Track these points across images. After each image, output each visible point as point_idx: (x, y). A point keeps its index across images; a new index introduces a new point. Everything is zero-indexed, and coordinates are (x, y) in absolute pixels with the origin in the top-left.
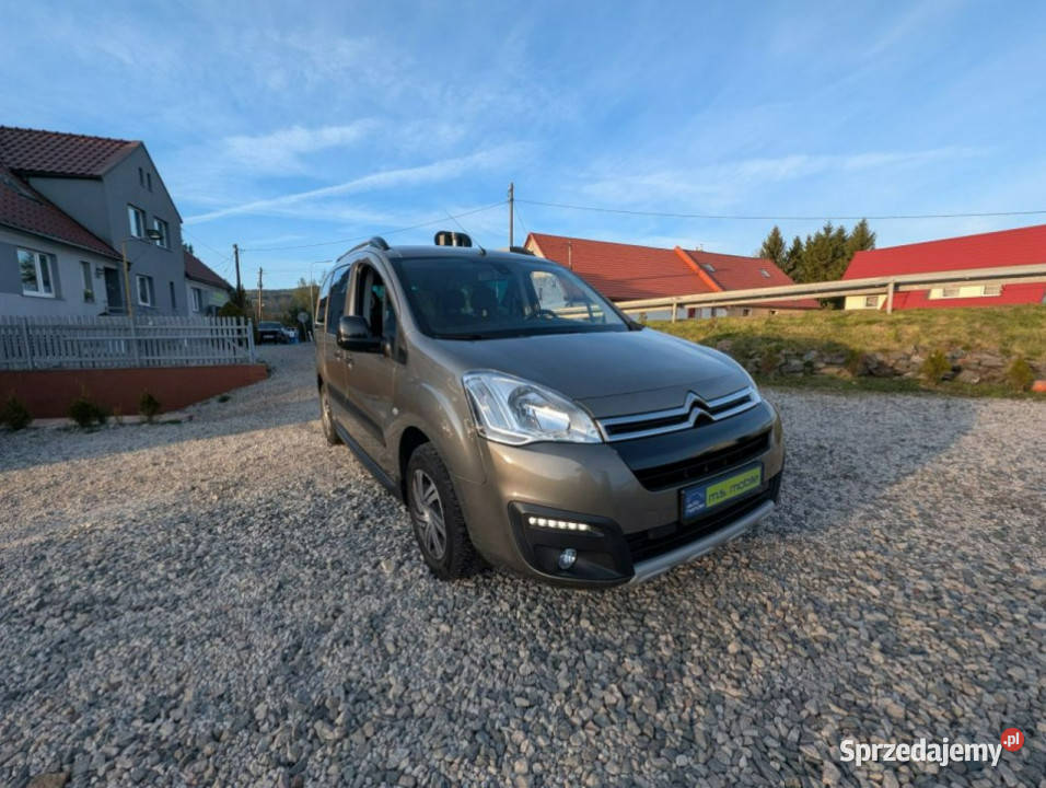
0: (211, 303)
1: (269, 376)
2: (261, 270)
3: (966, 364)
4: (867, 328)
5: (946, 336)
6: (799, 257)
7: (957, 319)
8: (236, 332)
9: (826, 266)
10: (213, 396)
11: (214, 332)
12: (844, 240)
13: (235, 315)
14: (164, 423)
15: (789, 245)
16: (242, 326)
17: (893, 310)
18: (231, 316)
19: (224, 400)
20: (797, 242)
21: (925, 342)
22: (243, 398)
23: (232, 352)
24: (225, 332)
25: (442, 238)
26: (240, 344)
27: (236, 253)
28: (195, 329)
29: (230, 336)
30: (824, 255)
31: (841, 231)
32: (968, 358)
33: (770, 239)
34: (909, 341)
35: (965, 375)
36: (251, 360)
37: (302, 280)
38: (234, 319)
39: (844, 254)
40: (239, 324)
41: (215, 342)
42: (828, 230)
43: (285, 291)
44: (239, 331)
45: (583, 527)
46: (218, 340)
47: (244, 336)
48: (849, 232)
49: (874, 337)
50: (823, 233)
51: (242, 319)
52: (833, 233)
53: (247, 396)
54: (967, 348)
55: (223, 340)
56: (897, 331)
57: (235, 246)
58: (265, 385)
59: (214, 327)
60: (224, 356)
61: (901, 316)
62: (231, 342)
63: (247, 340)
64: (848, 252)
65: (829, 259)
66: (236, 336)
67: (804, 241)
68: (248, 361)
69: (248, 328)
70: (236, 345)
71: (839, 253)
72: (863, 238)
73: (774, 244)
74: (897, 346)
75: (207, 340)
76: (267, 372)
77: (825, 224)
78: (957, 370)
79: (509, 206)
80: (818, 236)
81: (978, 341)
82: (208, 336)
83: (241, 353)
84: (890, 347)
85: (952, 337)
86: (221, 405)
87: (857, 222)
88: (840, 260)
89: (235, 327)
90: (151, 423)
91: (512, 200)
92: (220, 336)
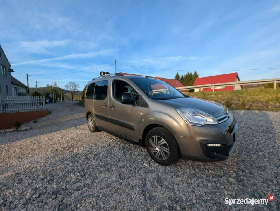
0: (20, 92)
1: (50, 114)
2: (37, 82)
3: (232, 103)
4: (211, 95)
5: (227, 97)
6: (183, 79)
7: (227, 93)
8: (39, 101)
9: (189, 82)
10: (30, 121)
11: (31, 101)
12: (192, 76)
13: (38, 95)
14: (22, 131)
15: (181, 77)
16: (41, 99)
17: (214, 91)
18: (37, 95)
19: (35, 122)
20: (182, 76)
21: (223, 98)
22: (42, 121)
23: (37, 107)
24: (35, 101)
25: (102, 73)
26: (40, 104)
27: (27, 76)
28: (24, 100)
29: (37, 102)
30: (188, 79)
31: (191, 74)
32: (232, 102)
33: (176, 75)
34: (220, 98)
35: (233, 105)
36: (44, 109)
37: (48, 85)
38: (38, 97)
39: (192, 79)
40: (40, 98)
41: (31, 104)
42: (189, 73)
43: (40, 88)
44: (40, 100)
45: (219, 145)
46: (32, 103)
47: (42, 102)
48: (193, 74)
49: (213, 97)
50: (187, 74)
51: (41, 96)
52: (190, 74)
53: (44, 120)
54: (231, 99)
55: (34, 103)
56: (217, 96)
57: (27, 74)
58: (49, 116)
59: (31, 99)
60: (35, 108)
61: (216, 93)
62: (37, 103)
63: (42, 103)
64: (193, 79)
65: (189, 80)
66: (39, 102)
67: (184, 76)
68: (43, 109)
69: (43, 99)
70: (39, 105)
71: (191, 79)
72: (196, 75)
73: (177, 76)
74: (218, 99)
75: (28, 103)
76: (49, 113)
77: (188, 72)
78: (231, 104)
79: (115, 65)
80: (186, 75)
81: (233, 98)
82: (29, 102)
83: (40, 107)
84: (216, 100)
85: (228, 97)
86: (35, 123)
87: (194, 72)
88: (192, 80)
89: (39, 99)
90: (18, 131)
91: (116, 64)
92: (33, 102)
